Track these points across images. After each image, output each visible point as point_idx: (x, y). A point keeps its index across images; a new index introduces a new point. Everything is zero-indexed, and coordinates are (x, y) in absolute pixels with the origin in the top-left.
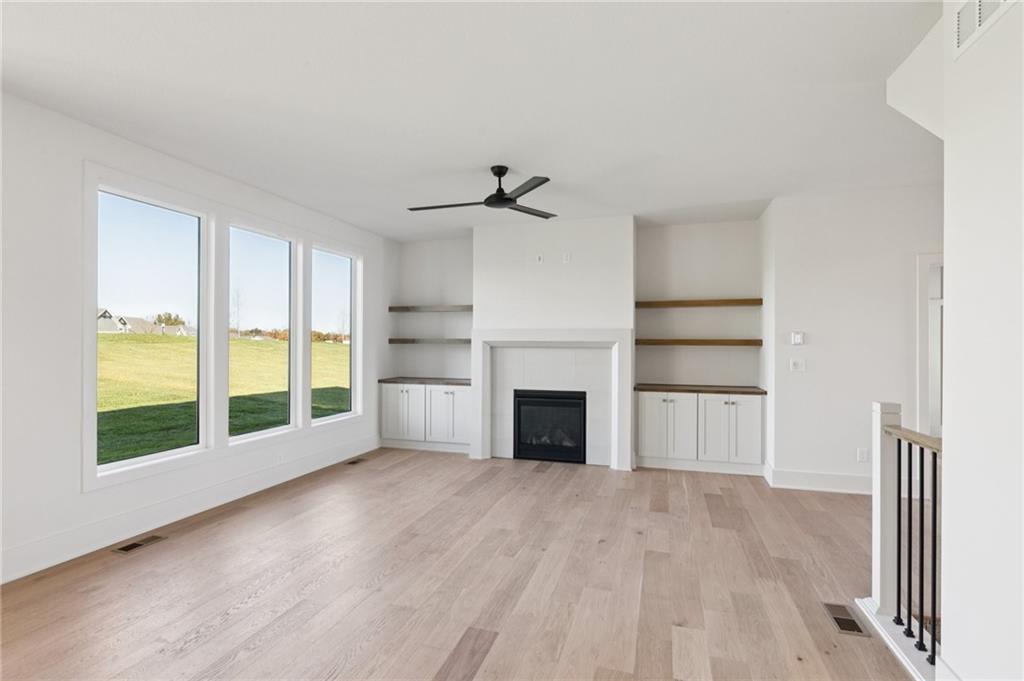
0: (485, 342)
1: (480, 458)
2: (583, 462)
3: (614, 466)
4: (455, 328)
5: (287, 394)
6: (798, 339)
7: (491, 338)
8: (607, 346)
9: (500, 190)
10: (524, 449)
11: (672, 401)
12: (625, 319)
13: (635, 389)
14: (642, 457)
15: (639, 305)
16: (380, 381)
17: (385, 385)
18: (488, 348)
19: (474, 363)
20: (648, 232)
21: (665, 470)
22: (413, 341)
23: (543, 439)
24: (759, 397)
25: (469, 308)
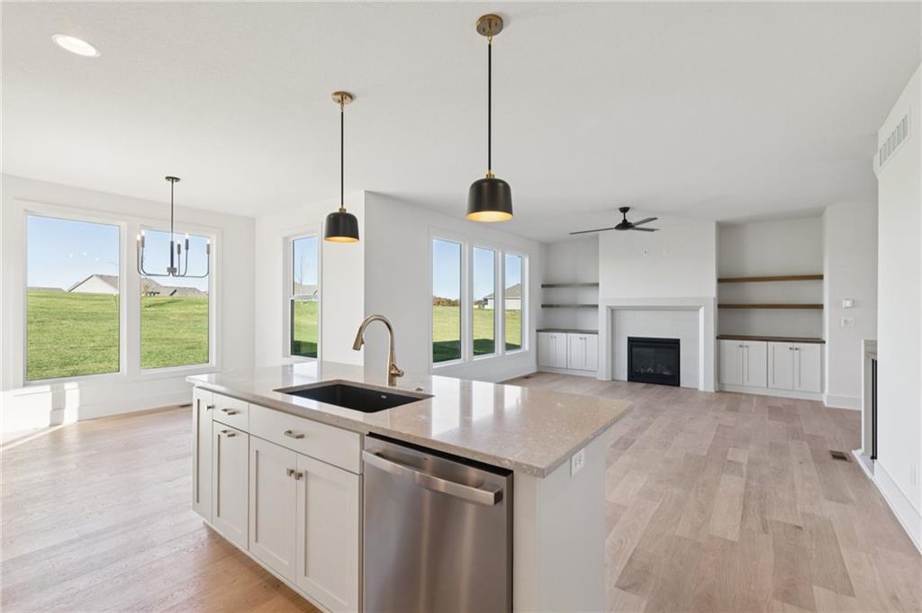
0: (608, 307)
1: (605, 379)
2: (679, 385)
3: (701, 388)
4: (587, 297)
5: (459, 343)
6: (848, 304)
7: (613, 304)
8: (696, 309)
9: (625, 221)
10: (635, 376)
11: (747, 346)
12: (710, 290)
13: (718, 338)
14: (723, 384)
15: (720, 281)
16: (538, 331)
17: (541, 334)
18: (610, 310)
19: (601, 321)
20: (727, 231)
21: (741, 394)
22: (558, 306)
23: (649, 370)
24: (819, 345)
25: (597, 285)
